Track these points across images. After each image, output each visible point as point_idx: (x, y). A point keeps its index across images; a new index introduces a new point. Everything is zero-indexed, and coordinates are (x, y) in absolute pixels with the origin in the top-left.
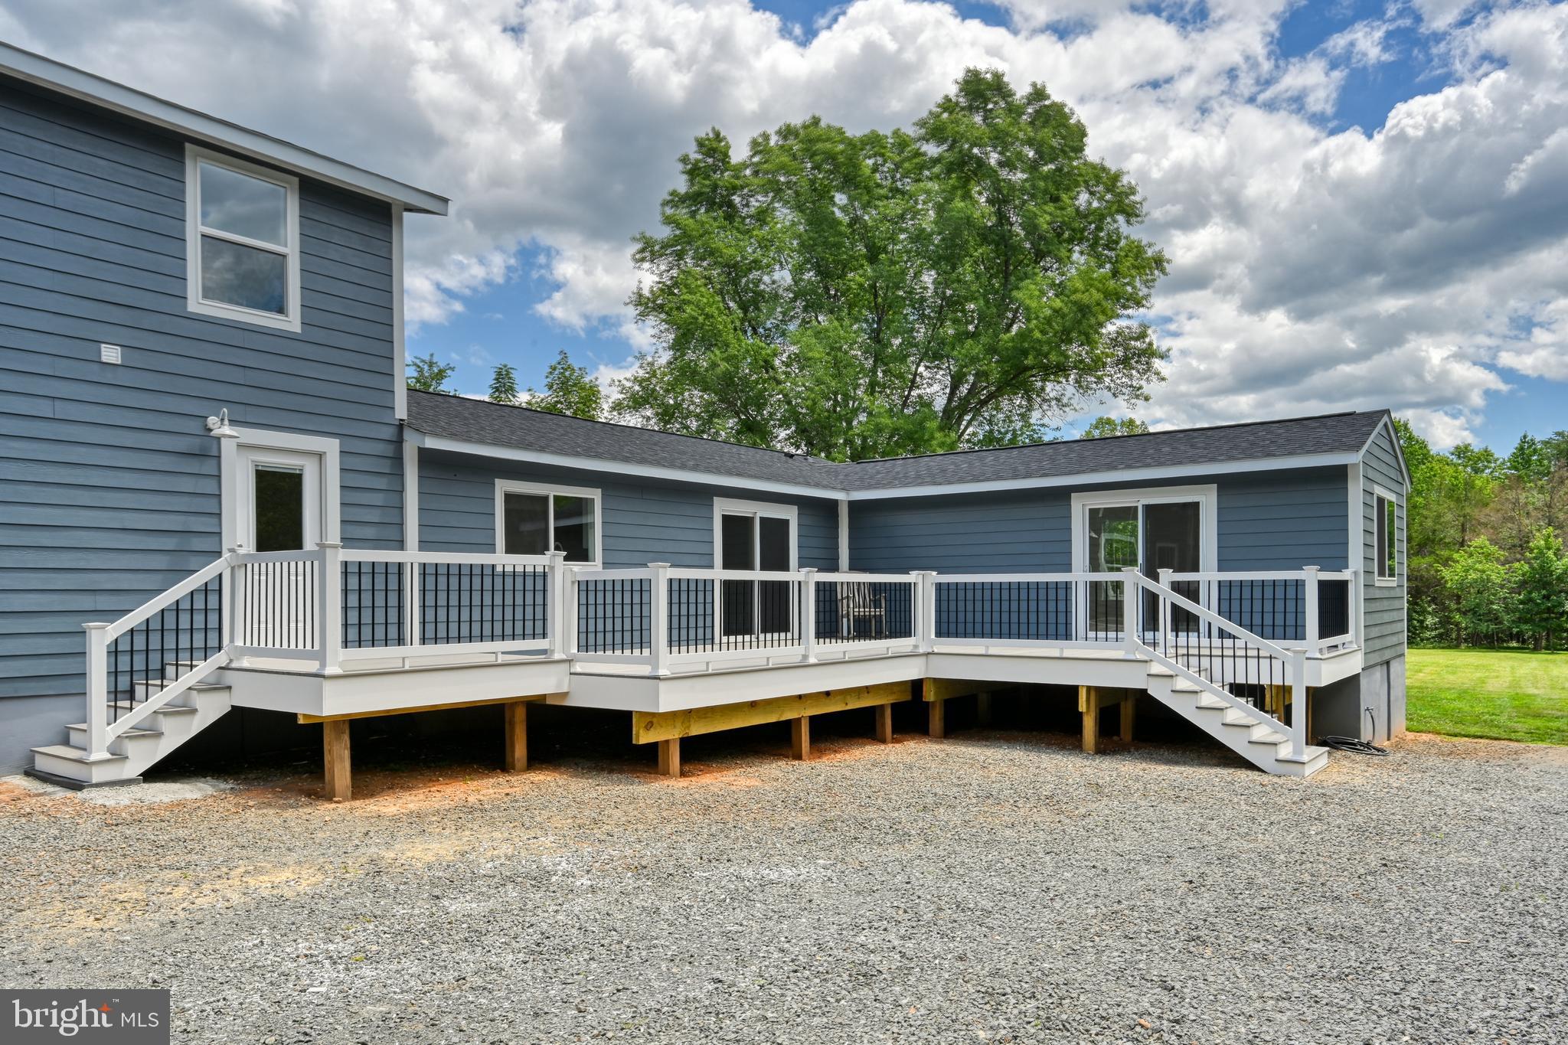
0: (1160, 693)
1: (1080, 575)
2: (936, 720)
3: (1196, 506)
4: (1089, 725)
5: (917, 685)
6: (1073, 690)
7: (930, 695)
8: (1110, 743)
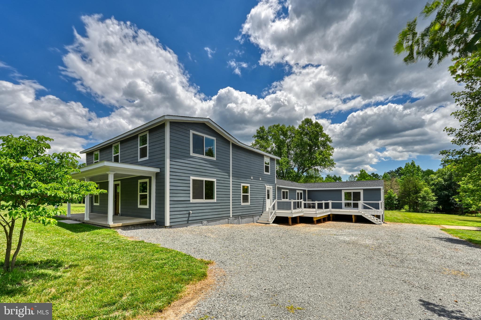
0: (363, 216)
1: (352, 202)
2: (331, 219)
3: (360, 192)
4: (354, 219)
5: (329, 215)
6: (352, 215)
7: (331, 216)
8: (356, 222)
